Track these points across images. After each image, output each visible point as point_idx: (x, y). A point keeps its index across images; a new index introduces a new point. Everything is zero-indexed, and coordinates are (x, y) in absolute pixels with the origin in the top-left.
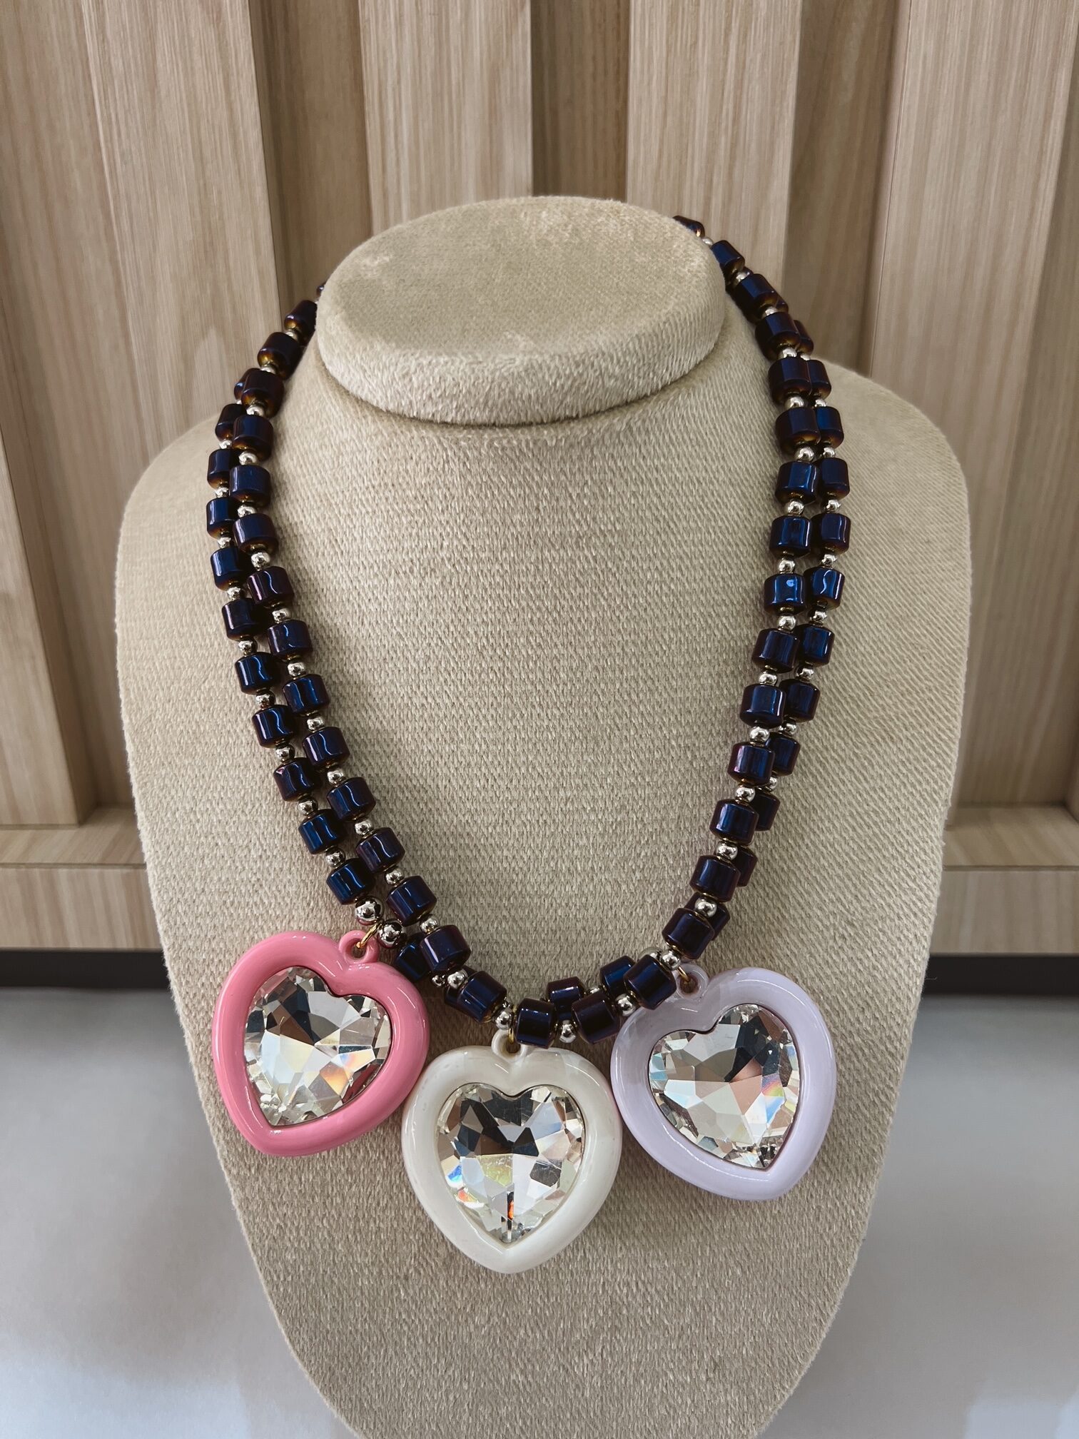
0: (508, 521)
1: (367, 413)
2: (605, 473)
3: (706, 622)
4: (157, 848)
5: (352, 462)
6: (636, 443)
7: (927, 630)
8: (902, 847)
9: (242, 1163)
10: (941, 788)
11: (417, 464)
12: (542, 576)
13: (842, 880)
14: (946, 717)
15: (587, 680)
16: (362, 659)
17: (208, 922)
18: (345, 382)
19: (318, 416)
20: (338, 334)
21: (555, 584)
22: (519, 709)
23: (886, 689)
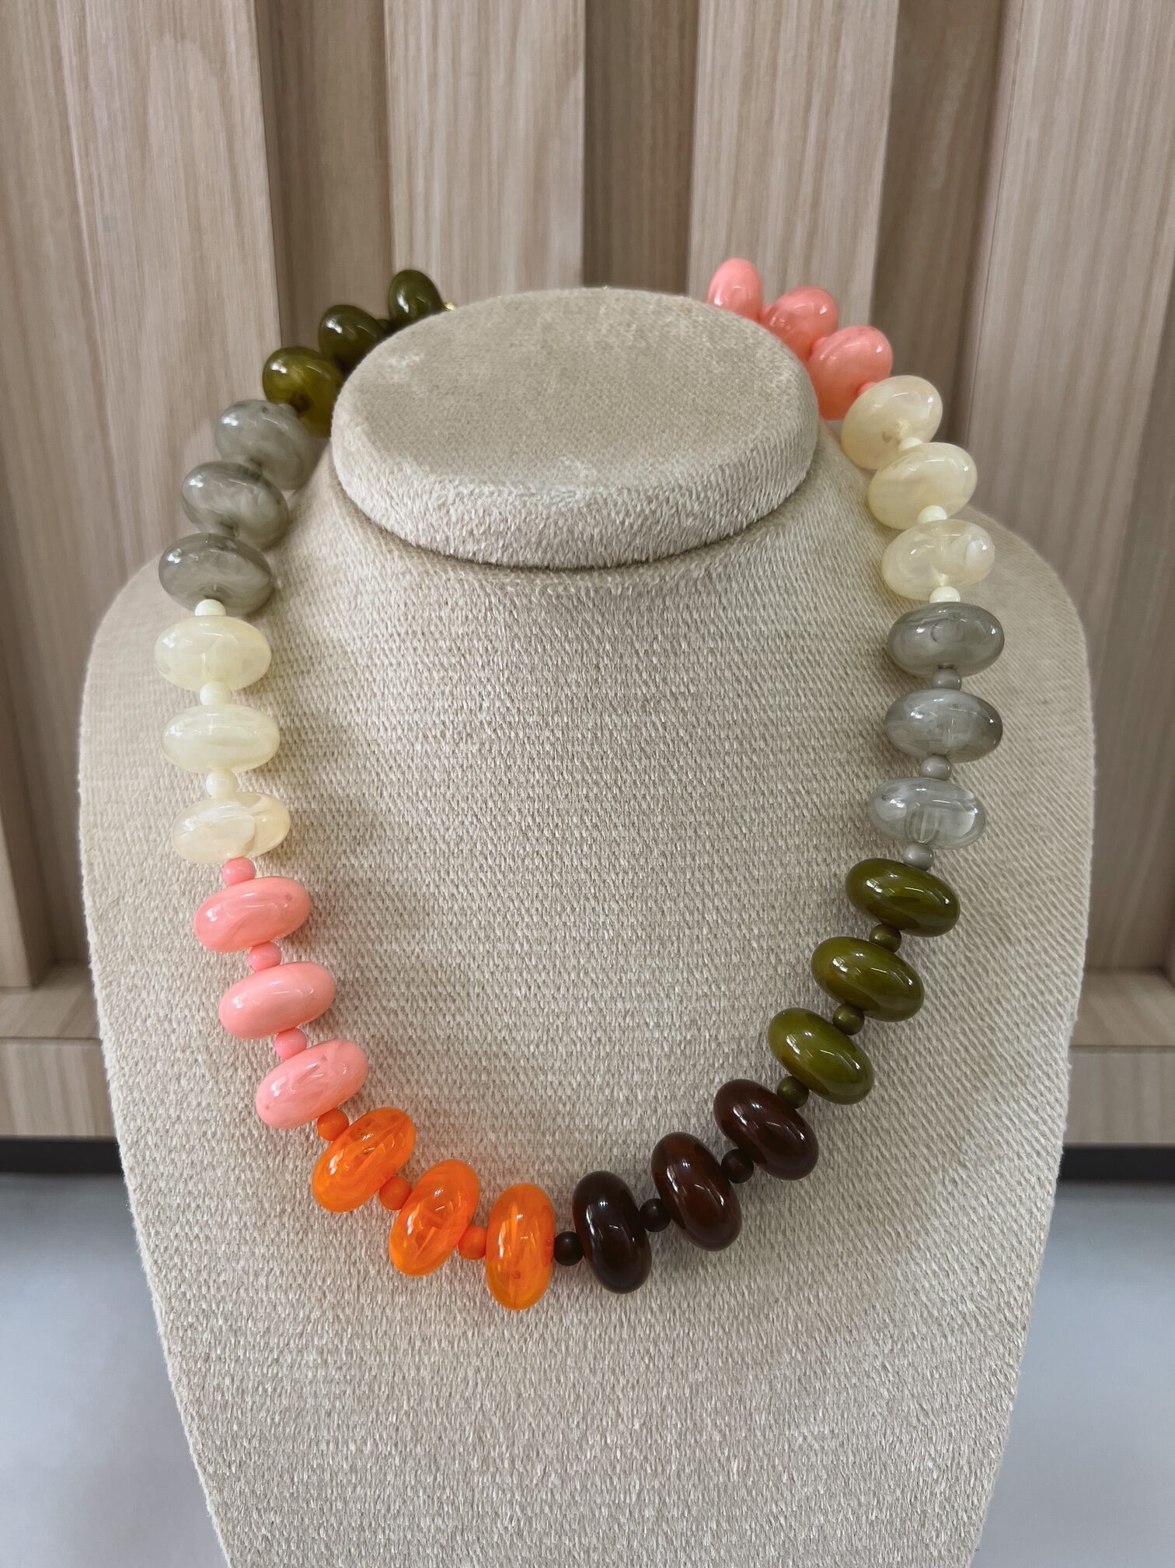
0: (562, 681)
1: (394, 548)
2: (678, 626)
3: (794, 800)
4: (123, 1064)
5: (373, 603)
6: (716, 591)
7: (1047, 808)
8: (1022, 1070)
9: (220, 1460)
10: (1066, 999)
11: (453, 610)
12: (601, 745)
13: (952, 1111)
14: (1071, 914)
15: (653, 869)
16: (380, 838)
17: (184, 1156)
18: (366, 508)
19: (331, 546)
20: (358, 449)
21: (616, 754)
22: (569, 901)
23: (1002, 879)
